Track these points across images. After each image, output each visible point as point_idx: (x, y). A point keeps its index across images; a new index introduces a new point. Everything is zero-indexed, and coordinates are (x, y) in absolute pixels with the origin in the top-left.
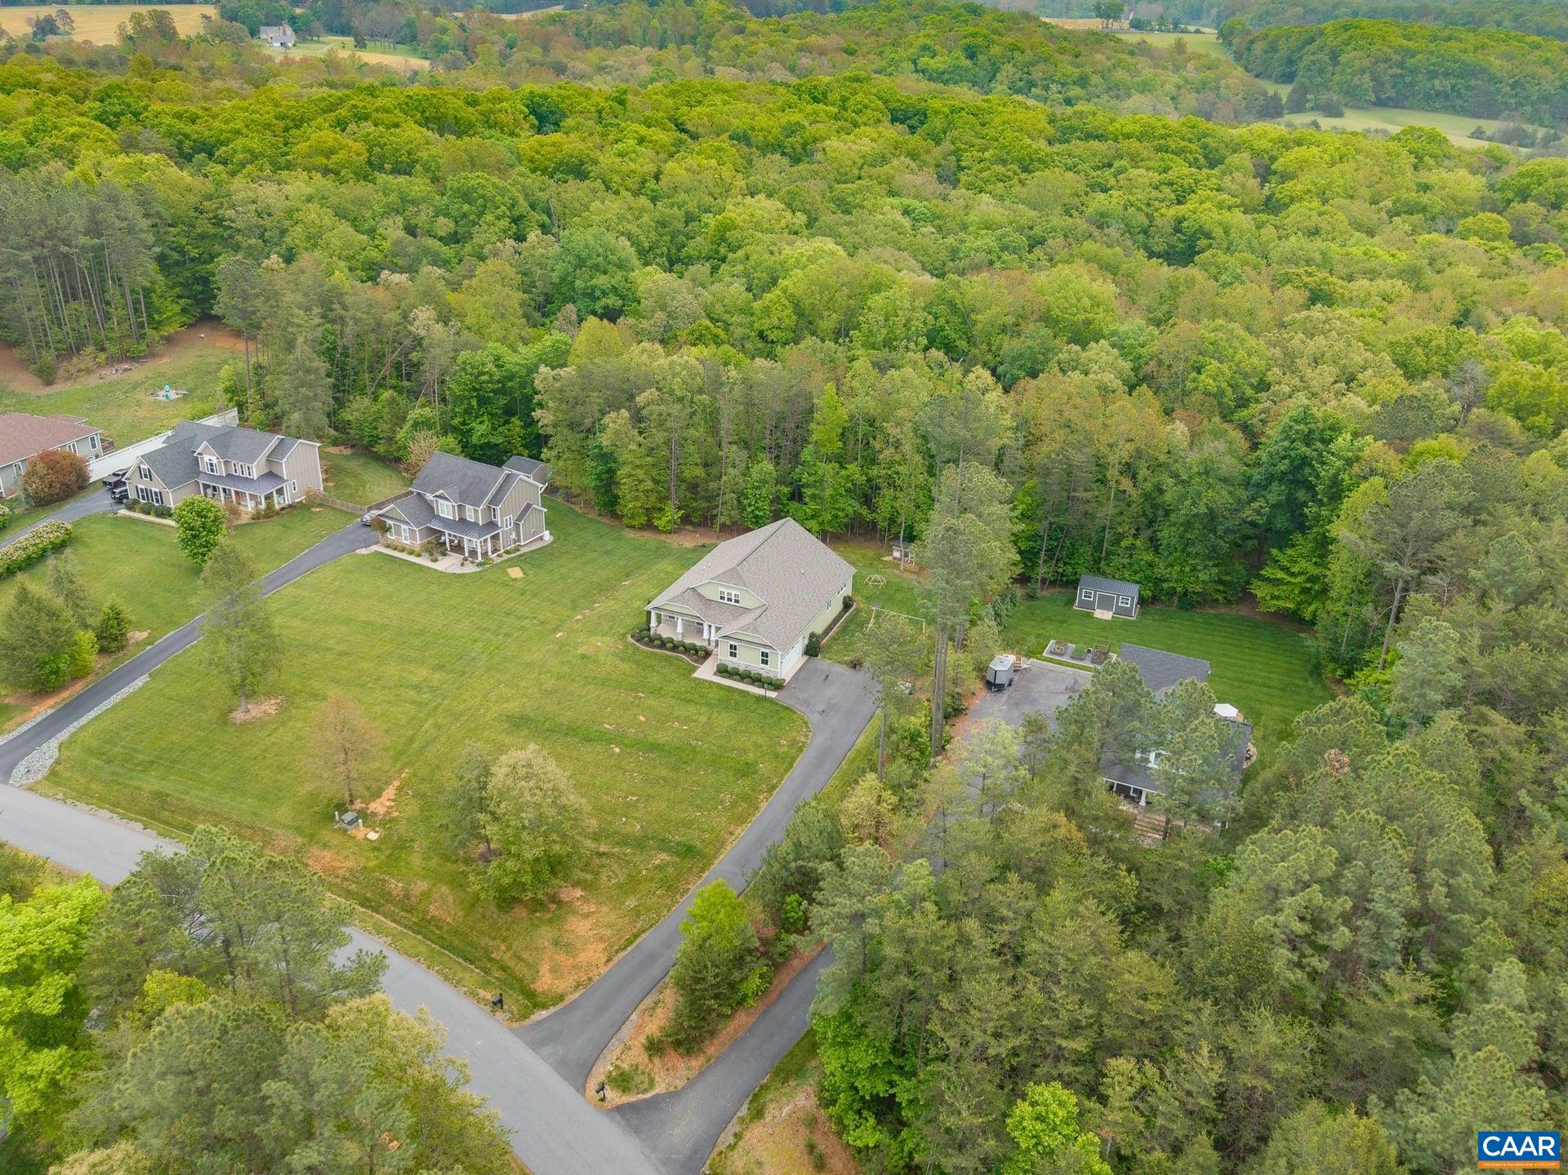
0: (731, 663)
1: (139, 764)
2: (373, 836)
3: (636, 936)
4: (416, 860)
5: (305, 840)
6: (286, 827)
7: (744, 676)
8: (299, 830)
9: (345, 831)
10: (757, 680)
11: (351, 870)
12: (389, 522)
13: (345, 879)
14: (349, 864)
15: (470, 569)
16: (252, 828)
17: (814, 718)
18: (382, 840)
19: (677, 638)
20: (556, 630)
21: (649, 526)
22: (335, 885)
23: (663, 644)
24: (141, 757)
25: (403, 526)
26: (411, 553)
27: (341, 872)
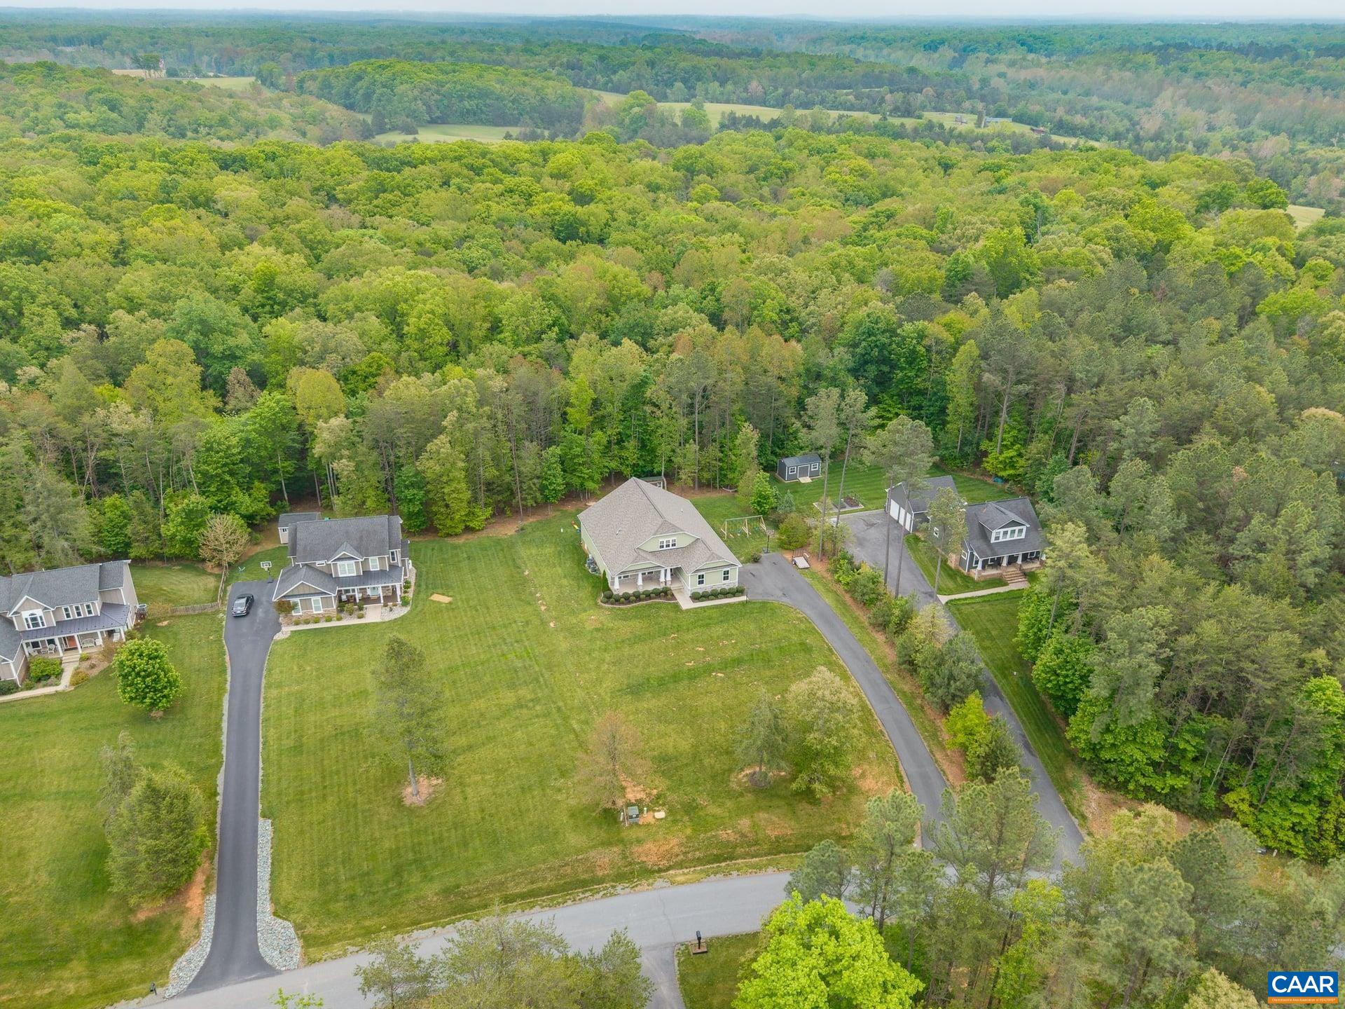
0: (701, 589)
1: (386, 882)
2: (661, 815)
3: (898, 772)
4: (714, 810)
5: (621, 847)
6: (594, 847)
7: (715, 595)
8: (609, 844)
9: (637, 824)
10: (725, 594)
11: (681, 845)
12: (297, 600)
13: (685, 853)
14: (674, 841)
15: (400, 612)
16: (567, 864)
17: (785, 600)
18: (671, 812)
19: (641, 590)
20: (544, 623)
21: (468, 529)
22: (682, 861)
23: (638, 597)
24: (381, 878)
25: (313, 598)
26: (329, 620)
27: (676, 850)
